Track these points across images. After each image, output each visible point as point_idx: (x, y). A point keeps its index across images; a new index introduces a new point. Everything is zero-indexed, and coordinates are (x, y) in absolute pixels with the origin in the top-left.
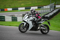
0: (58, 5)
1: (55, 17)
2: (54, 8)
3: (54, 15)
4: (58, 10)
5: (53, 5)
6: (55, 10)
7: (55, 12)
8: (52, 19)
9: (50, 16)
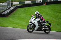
0: (15, 2)
1: (12, 14)
2: (11, 5)
3: (11, 12)
4: (15, 7)
5: (10, 2)
6: (12, 7)
7: (12, 9)
8: (9, 16)
9: (8, 13)
